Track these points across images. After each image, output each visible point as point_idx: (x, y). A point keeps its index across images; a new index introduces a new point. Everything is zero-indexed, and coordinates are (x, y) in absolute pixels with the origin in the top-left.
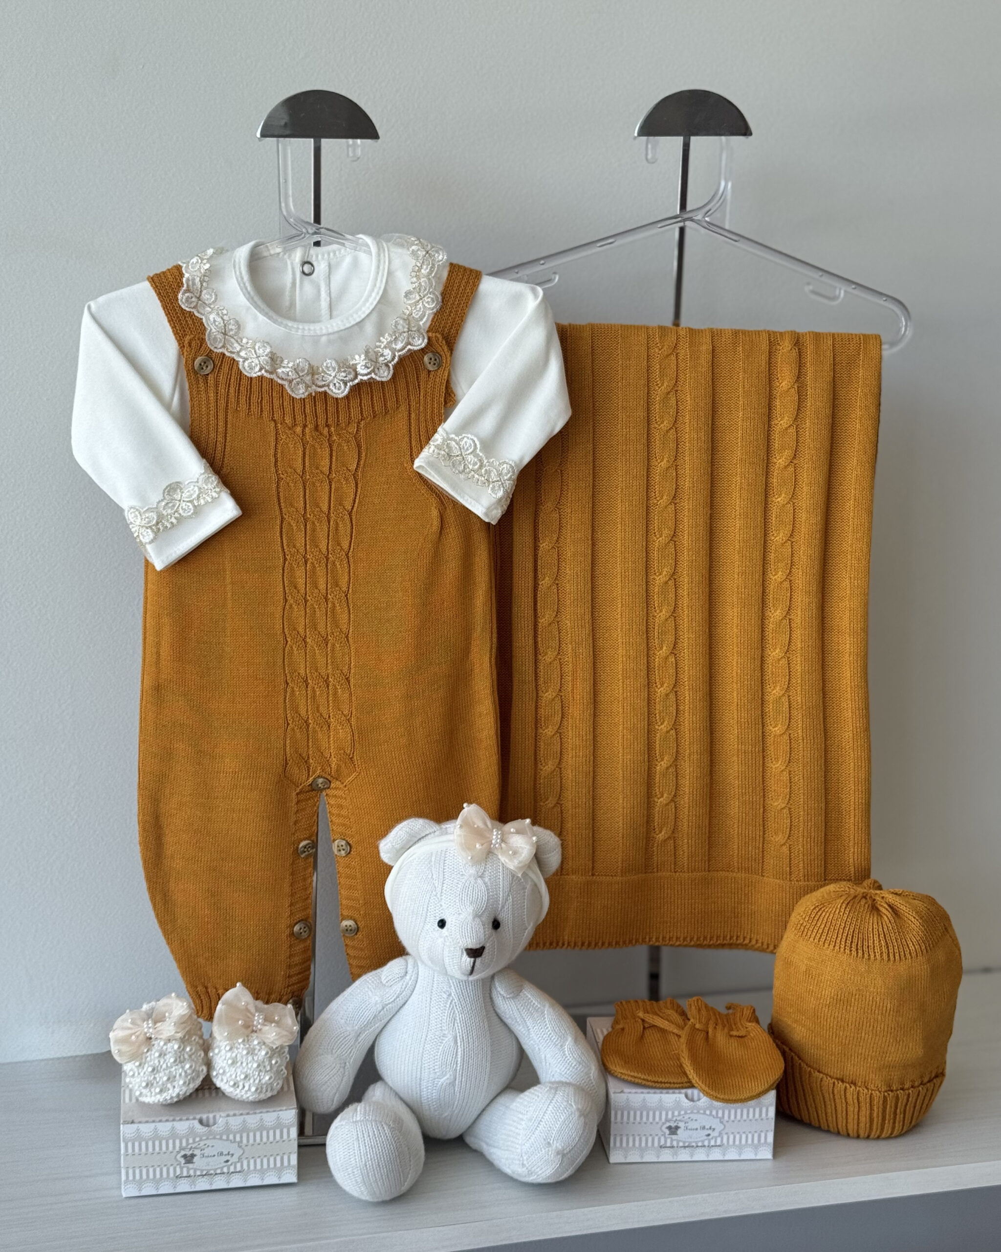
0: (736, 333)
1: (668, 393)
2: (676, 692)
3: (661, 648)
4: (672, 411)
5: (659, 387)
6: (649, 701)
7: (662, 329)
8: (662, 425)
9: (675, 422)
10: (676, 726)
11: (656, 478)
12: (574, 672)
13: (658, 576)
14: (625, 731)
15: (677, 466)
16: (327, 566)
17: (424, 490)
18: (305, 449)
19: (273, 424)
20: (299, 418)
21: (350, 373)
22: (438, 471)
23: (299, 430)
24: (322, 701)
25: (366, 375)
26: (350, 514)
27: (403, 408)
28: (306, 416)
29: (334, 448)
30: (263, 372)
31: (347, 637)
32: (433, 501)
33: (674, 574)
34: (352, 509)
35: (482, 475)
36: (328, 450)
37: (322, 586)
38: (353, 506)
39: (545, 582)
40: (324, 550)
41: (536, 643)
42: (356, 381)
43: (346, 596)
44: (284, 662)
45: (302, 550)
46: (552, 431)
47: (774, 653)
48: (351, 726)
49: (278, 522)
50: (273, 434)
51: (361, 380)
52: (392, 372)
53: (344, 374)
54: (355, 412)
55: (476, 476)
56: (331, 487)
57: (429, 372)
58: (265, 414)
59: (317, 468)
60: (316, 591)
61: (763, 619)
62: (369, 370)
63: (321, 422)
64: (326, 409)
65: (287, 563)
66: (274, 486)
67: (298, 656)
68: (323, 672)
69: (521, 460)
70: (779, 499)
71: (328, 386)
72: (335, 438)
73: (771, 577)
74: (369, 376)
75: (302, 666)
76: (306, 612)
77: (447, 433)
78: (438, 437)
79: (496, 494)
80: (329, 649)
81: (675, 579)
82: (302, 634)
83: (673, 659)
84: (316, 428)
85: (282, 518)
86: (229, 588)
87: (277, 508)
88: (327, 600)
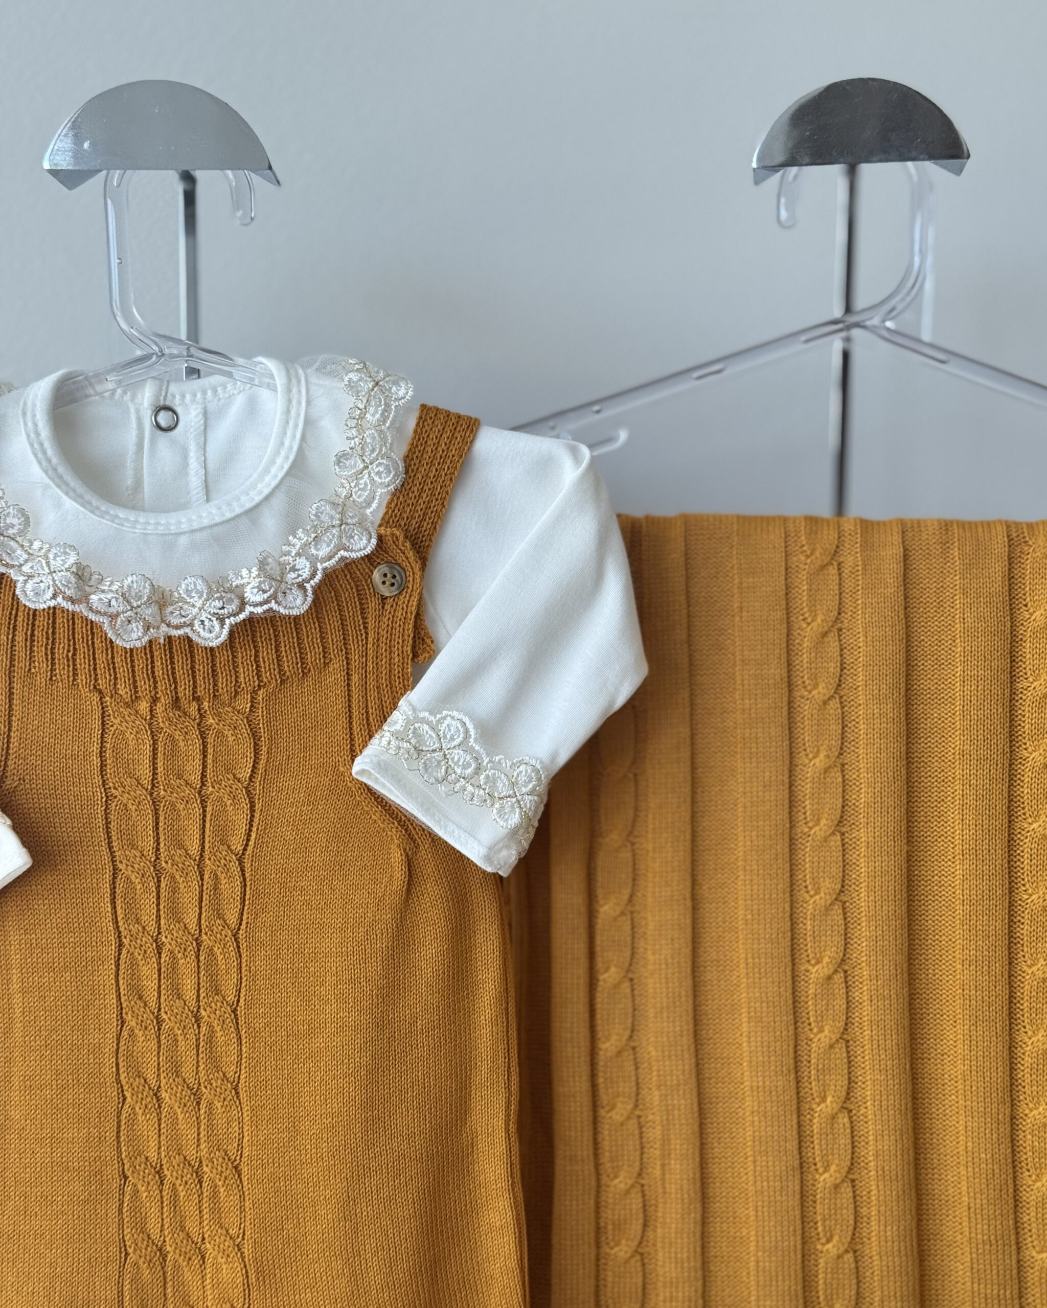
0: (946, 526)
1: (825, 634)
2: (853, 1181)
3: (824, 1099)
4: (833, 667)
5: (809, 624)
6: (805, 1197)
7: (813, 521)
8: (814, 692)
9: (839, 685)
10: (854, 1246)
11: (806, 788)
12: (665, 1140)
13: (814, 966)
14: (760, 1254)
15: (843, 765)
16: (198, 957)
17: (376, 814)
18: (155, 743)
19: (96, 698)
20: (144, 685)
21: (230, 601)
22: (397, 780)
23: (144, 706)
24: (190, 1208)
25: (261, 604)
26: (241, 861)
27: (337, 664)
28: (155, 682)
29: (210, 740)
30: (60, 599)
31: (236, 1089)
32: (394, 835)
33: (843, 964)
34: (245, 849)
35: (479, 787)
36: (198, 743)
37: (189, 994)
38: (247, 845)
39: (609, 977)
40: (193, 926)
41: (594, 1086)
42: (242, 616)
43: (234, 1011)
44: (118, 1137)
45: (152, 928)
46: (612, 702)
47: (1035, 1112)
48: (243, 1258)
49: (108, 877)
50: (97, 715)
51: (251, 613)
52: (309, 600)
53: (219, 604)
54: (246, 675)
55: (470, 788)
56: (204, 811)
57: (384, 598)
58: (81, 679)
59: (180, 776)
60: (179, 1003)
61: (1012, 1047)
62: (266, 596)
63: (184, 691)
64: (193, 667)
65: (124, 951)
66: (100, 811)
67: (146, 1125)
68: (191, 1153)
69: (553, 759)
70: (1035, 825)
71: (191, 625)
72: (211, 721)
73: (1025, 968)
74: (266, 607)
75: (153, 1144)
76: (159, 1042)
77: (414, 710)
78: (397, 719)
79: (507, 820)
80: (202, 1112)
81: (846, 972)
82: (153, 1083)
83: (846, 1120)
84: (176, 702)
85: (115, 870)
86: (17, 999)
87: (104, 847)
88: (198, 1019)
